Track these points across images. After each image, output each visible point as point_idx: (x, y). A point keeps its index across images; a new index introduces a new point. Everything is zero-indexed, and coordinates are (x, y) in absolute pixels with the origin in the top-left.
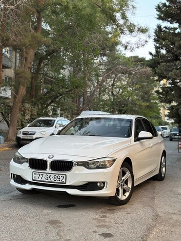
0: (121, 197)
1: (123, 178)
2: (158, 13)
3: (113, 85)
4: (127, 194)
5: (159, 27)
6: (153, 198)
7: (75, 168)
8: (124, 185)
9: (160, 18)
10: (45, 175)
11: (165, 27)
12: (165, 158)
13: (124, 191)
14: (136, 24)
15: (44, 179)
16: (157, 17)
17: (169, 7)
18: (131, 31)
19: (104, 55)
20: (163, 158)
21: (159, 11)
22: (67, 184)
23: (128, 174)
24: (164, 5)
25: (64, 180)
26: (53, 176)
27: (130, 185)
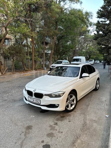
0: (70, 108)
1: (71, 99)
2: (98, 15)
3: (86, 46)
4: (73, 106)
5: (98, 22)
6: (88, 106)
7: (44, 97)
8: (71, 102)
9: (98, 17)
10: (32, 99)
11: (101, 21)
12: (99, 81)
13: (72, 105)
14: (92, 22)
15: (32, 101)
16: (97, 17)
17: (102, 11)
18: (91, 25)
19: (83, 35)
20: (98, 81)
21: (98, 14)
22: (41, 104)
23: (74, 97)
24: (100, 10)
25: (40, 102)
26: (35, 100)
27: (75, 102)
